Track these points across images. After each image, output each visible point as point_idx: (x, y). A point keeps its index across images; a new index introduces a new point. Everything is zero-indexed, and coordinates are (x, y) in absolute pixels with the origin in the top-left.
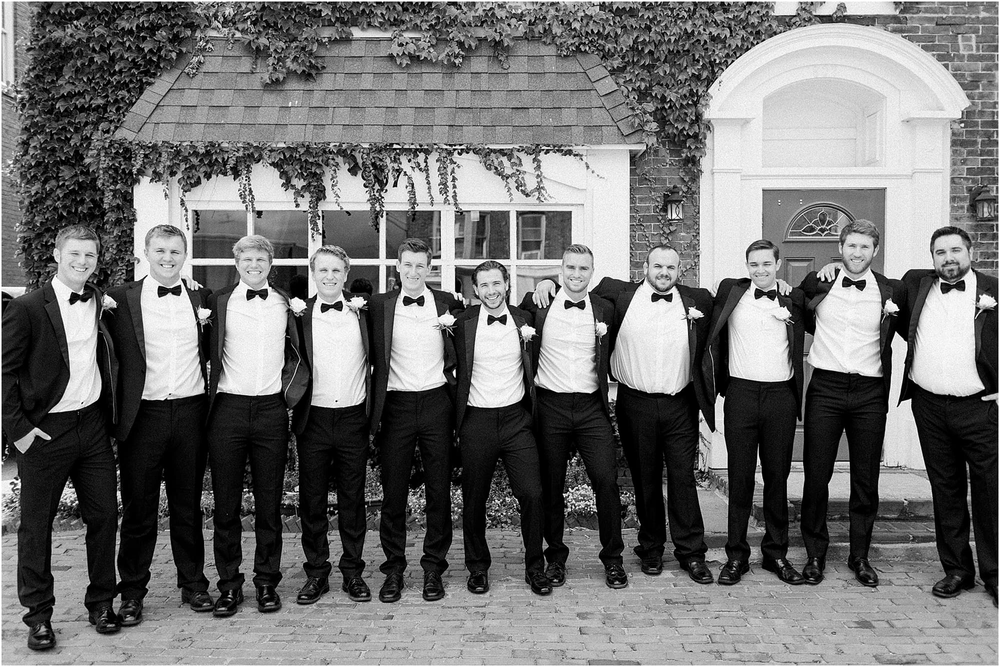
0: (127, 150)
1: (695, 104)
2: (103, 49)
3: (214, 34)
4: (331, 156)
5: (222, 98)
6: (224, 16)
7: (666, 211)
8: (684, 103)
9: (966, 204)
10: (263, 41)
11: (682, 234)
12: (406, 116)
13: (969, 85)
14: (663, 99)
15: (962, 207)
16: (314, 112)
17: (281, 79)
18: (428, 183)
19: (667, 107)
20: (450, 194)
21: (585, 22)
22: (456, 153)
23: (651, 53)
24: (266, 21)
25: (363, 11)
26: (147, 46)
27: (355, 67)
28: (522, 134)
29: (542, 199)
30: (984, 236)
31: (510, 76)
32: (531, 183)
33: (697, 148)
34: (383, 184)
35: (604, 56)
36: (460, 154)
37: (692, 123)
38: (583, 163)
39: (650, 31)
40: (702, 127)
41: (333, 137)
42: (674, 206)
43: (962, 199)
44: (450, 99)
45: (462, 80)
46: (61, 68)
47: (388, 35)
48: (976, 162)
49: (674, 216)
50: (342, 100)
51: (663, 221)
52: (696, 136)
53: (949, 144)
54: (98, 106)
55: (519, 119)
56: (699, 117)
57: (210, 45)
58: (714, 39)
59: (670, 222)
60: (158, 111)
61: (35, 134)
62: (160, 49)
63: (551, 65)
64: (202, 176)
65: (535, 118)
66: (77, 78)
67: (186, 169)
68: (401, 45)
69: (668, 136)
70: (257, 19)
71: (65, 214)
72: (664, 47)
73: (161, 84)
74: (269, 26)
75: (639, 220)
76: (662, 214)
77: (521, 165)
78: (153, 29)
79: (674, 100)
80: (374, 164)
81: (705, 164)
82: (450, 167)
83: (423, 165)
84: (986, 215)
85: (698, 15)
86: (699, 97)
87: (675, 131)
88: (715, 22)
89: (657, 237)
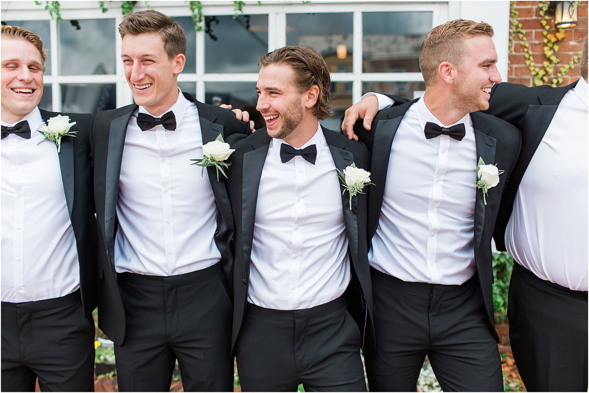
11: (573, 43)
42: (565, 7)
49: (566, 19)
51: (547, 27)
59: (556, 29)
75: (517, 27)
76: (547, 17)
89: (538, 48)
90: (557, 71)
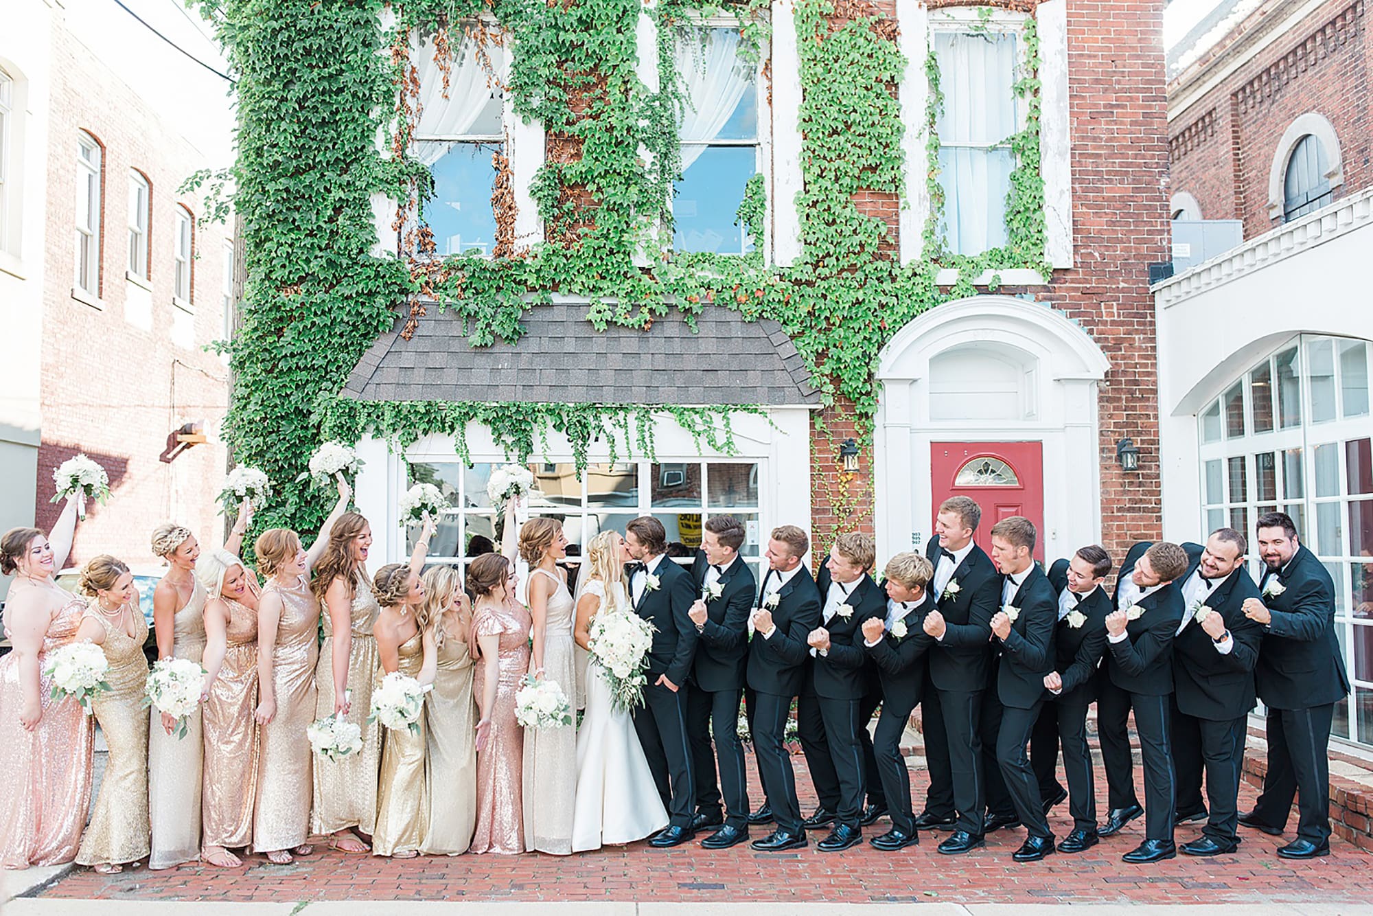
0: (351, 408)
1: (867, 364)
2: (323, 313)
3: (425, 298)
4: (540, 415)
5: (437, 360)
6: (435, 283)
7: (843, 461)
8: (857, 365)
9: (1114, 455)
10: (472, 307)
11: (859, 482)
12: (607, 378)
13: (1111, 347)
14: (839, 359)
15: (1111, 458)
16: (522, 374)
17: (490, 344)
18: (627, 438)
19: (842, 367)
20: (649, 448)
21: (767, 292)
22: (652, 411)
23: (827, 318)
24: (475, 288)
25: (565, 279)
26: (366, 311)
27: (558, 331)
28: (712, 394)
29: (732, 452)
30: (1131, 483)
31: (700, 340)
32: (721, 439)
33: (869, 404)
34: (585, 439)
35: (784, 323)
36: (656, 412)
37: (865, 381)
38: (767, 420)
39: (825, 299)
40: (874, 385)
41: (542, 398)
42: (850, 457)
43: (1110, 451)
44: (646, 362)
45: (656, 343)
46: (281, 329)
47: (587, 301)
48: (1122, 417)
49: (851, 467)
50: (548, 362)
51: (840, 471)
52: (868, 394)
53: (1097, 400)
54: (321, 366)
55: (709, 380)
56: (870, 375)
57: (422, 310)
58: (882, 306)
59: (846, 473)
60: (378, 372)
61: (255, 391)
62: (378, 315)
63: (737, 331)
64: (419, 432)
65: (723, 378)
66: (298, 340)
67: (405, 426)
68: (599, 312)
69: (843, 393)
70: (467, 287)
71: (286, 466)
72: (838, 313)
73: (380, 346)
74: (478, 293)
75: (818, 470)
76: (839, 464)
77: (711, 422)
78: (371, 294)
79: (848, 361)
80: (578, 421)
81: (878, 420)
82: (648, 424)
83: (622, 422)
84: (1130, 465)
85: (868, 285)
86: (870, 359)
87: (850, 390)
88: (884, 291)
89: (835, 486)
90: (849, 503)
